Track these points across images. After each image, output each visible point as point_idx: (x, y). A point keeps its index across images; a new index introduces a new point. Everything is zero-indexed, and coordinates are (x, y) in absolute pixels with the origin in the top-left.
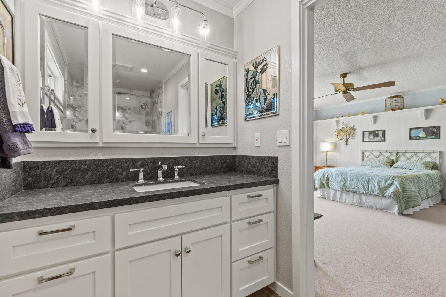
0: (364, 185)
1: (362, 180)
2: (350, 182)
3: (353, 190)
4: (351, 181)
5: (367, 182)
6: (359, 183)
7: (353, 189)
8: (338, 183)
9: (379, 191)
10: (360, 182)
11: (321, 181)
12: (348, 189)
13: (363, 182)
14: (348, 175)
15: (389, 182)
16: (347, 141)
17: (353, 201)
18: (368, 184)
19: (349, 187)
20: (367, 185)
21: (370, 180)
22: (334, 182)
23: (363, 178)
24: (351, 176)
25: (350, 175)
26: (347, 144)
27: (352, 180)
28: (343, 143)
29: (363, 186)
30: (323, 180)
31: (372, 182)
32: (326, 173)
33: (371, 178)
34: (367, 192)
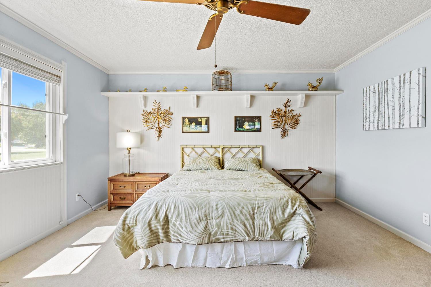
0: (246, 222)
1: (241, 212)
2: (218, 221)
3: (224, 238)
4: (219, 217)
5: (251, 216)
6: (235, 221)
7: (225, 236)
8: (192, 227)
9: (274, 232)
10: (238, 218)
11: (150, 229)
12: (214, 237)
13: (243, 218)
14: (211, 205)
15: (289, 210)
16: (160, 132)
17: (220, 259)
18: (253, 219)
19: (216, 233)
20: (251, 222)
21: (256, 211)
22: (183, 225)
23: (243, 208)
24: (219, 206)
25: (217, 205)
26: (159, 136)
27: (223, 215)
28: (153, 133)
29: (245, 225)
30: (155, 226)
31: (260, 215)
32: (161, 206)
33: (258, 207)
34: (252, 237)
